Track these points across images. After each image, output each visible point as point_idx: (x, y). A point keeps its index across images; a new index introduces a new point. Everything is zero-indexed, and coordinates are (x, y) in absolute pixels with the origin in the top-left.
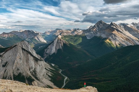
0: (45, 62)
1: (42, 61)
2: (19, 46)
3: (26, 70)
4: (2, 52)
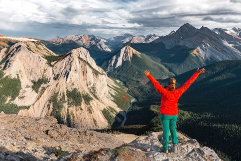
0: (108, 76)
1: (104, 76)
2: (74, 54)
3: (83, 85)
4: (53, 61)
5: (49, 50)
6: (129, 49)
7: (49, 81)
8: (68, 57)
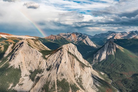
0: (93, 69)
1: (89, 68)
2: (64, 49)
3: (71, 76)
4: (47, 55)
5: (44, 46)
6: (113, 44)
7: (43, 72)
8: (59, 51)
